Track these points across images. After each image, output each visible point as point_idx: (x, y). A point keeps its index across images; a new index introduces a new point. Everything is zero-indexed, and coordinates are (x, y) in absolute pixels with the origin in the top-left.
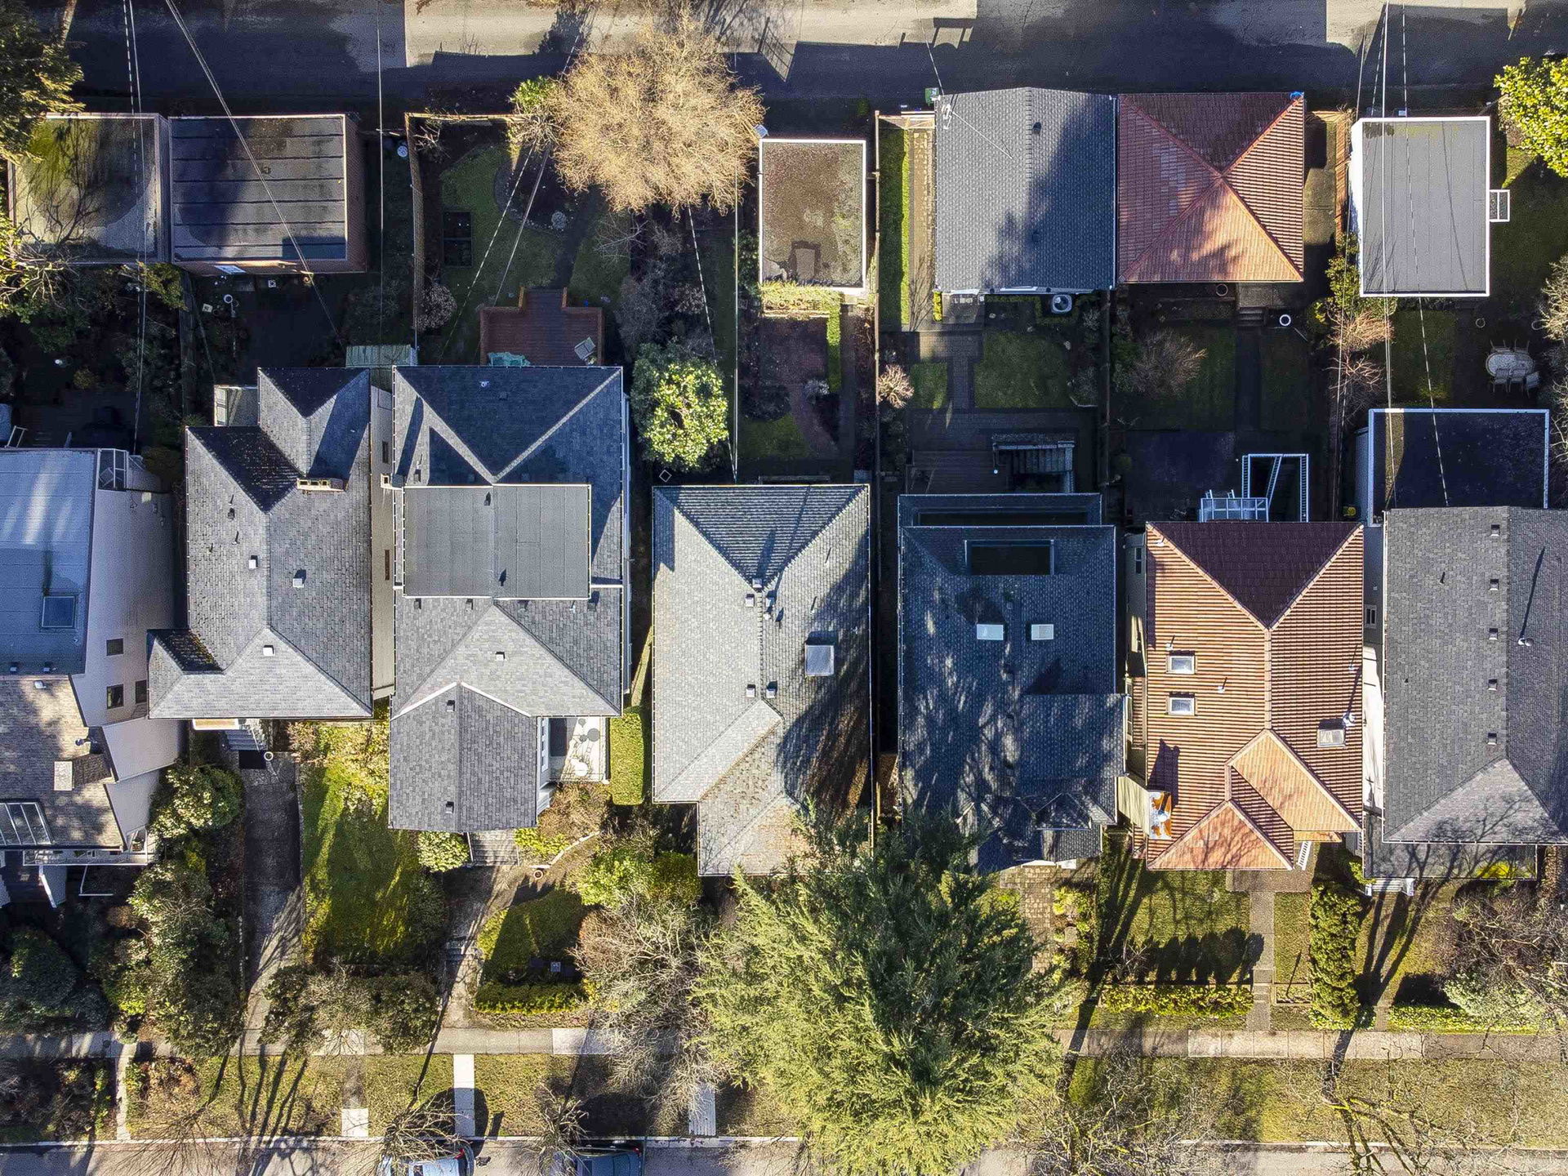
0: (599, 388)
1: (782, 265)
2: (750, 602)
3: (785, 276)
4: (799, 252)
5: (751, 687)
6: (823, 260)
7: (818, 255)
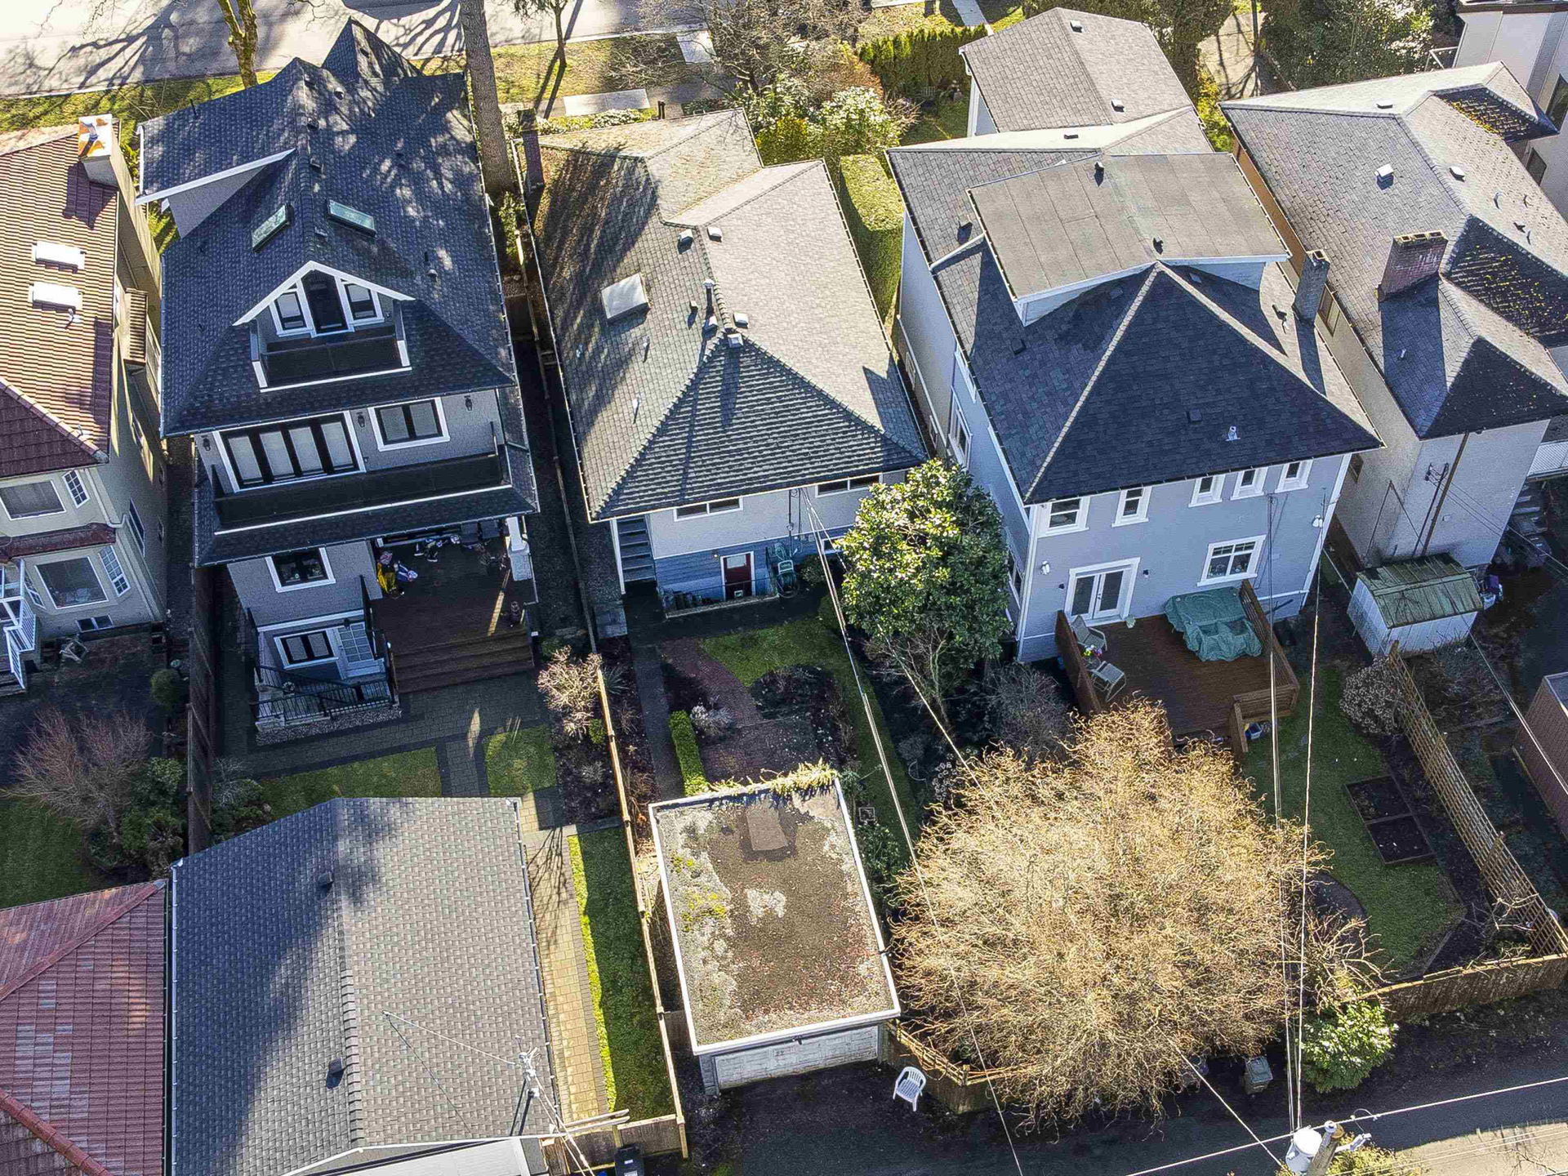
0: (1048, 459)
1: (806, 818)
2: (740, 317)
3: (797, 800)
4: (781, 841)
5: (715, 238)
6: (734, 839)
7: (746, 844)
